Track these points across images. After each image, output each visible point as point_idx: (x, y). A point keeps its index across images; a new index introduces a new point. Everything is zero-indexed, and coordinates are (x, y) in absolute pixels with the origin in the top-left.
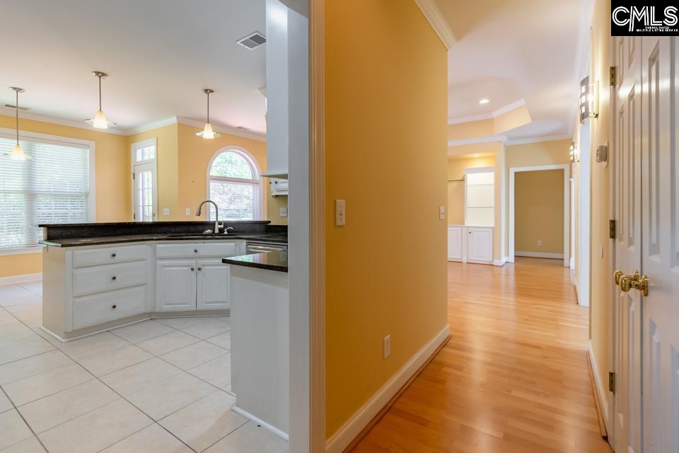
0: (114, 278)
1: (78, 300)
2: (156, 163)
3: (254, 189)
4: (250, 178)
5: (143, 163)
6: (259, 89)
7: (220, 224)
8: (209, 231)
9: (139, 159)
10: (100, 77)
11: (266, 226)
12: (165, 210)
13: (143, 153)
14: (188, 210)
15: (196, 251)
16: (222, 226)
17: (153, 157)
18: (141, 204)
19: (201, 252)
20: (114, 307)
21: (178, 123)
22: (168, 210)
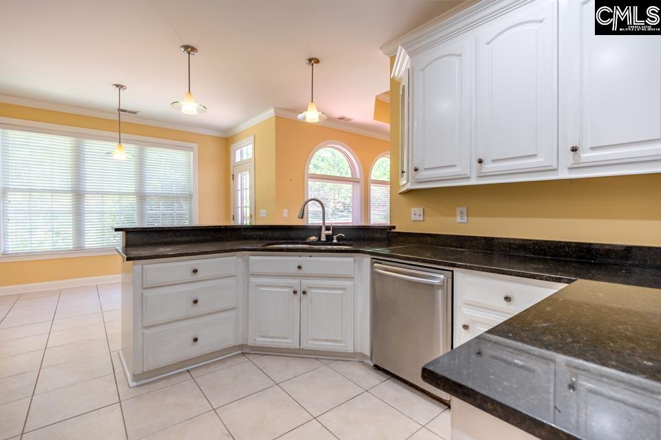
0: (195, 302)
1: (148, 332)
2: (253, 163)
3: (353, 189)
4: (349, 176)
5: (243, 163)
6: (381, 48)
7: (328, 228)
8: (313, 238)
9: (238, 159)
10: (189, 53)
11: (388, 233)
12: (261, 211)
13: (242, 154)
14: (285, 211)
15: (299, 267)
16: (330, 232)
17: (251, 156)
18: (240, 205)
19: (305, 270)
20: (196, 340)
21: (276, 116)
22: (265, 211)
